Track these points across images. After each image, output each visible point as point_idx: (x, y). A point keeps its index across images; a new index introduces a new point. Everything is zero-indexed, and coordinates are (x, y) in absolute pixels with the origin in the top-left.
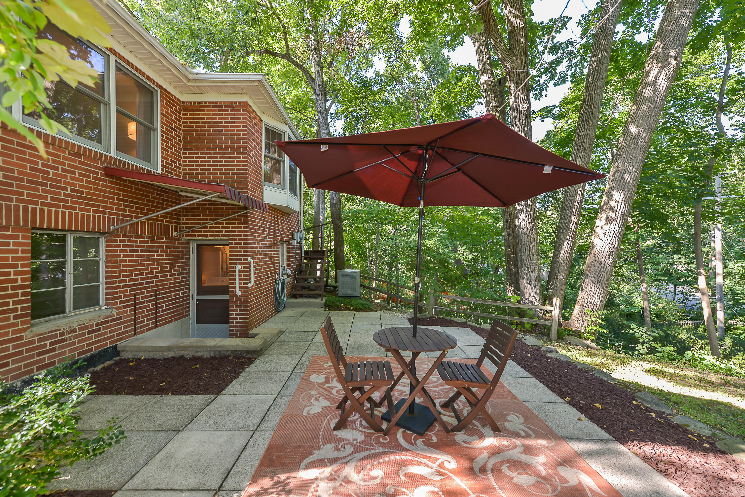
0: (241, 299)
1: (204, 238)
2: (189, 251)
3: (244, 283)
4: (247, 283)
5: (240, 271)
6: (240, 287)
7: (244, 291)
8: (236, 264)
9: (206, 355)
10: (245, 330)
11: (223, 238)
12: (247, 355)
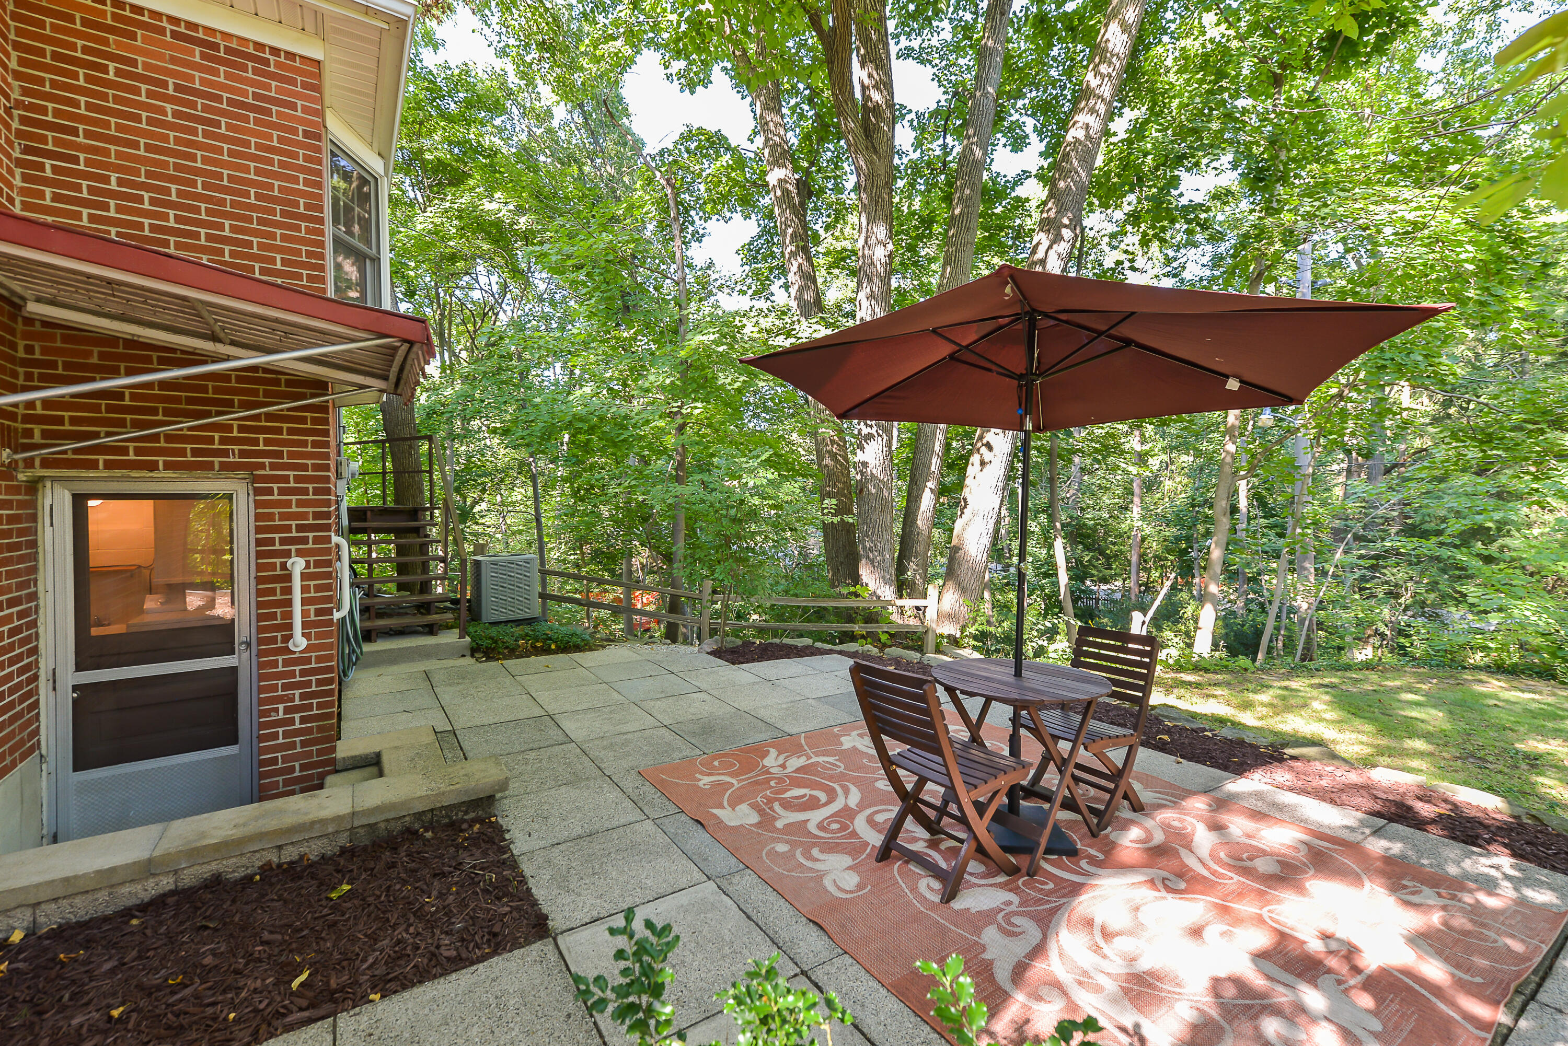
0: (308, 661)
1: (84, 473)
2: (34, 518)
3: (318, 612)
4: (329, 612)
5: (304, 577)
6: (305, 625)
7: (318, 636)
8: (288, 554)
9: (314, 850)
10: (320, 752)
11: (170, 474)
12: (466, 813)
